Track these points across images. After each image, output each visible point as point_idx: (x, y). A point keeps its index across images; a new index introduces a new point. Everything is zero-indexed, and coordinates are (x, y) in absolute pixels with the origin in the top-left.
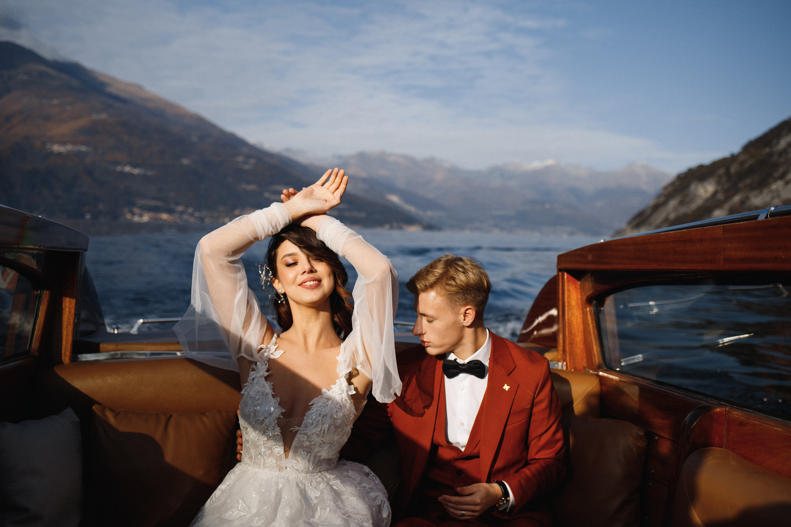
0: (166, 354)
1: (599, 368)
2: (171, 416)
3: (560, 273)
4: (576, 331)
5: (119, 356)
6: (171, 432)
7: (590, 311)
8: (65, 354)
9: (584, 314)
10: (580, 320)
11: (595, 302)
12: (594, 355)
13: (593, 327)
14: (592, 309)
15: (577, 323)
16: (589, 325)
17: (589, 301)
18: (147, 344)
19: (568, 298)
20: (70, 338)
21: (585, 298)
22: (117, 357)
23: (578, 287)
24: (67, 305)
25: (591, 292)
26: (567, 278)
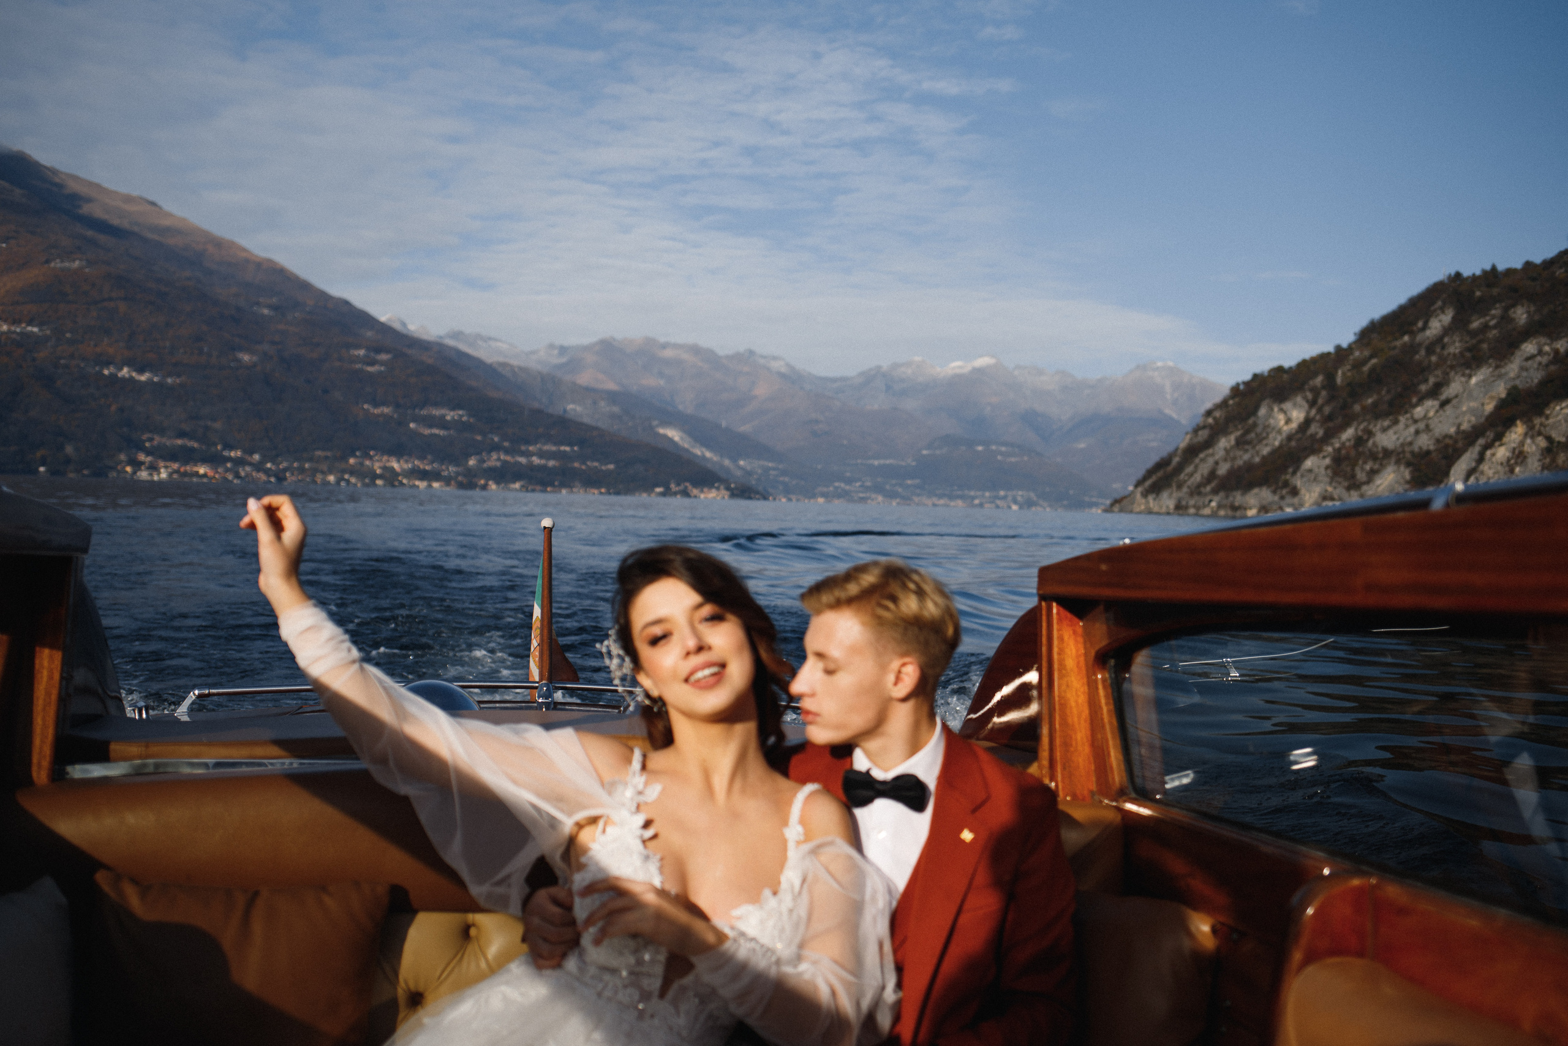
0: (247, 764)
1: (1122, 794)
2: (256, 894)
3: (1043, 604)
4: (1076, 719)
5: (151, 769)
6: (258, 927)
7: (1104, 680)
8: (39, 763)
9: (1092, 685)
10: (1082, 699)
11: (1112, 662)
12: (1111, 768)
13: (1109, 711)
14: (1107, 675)
15: (1077, 702)
16: (1101, 708)
17: (1101, 659)
18: (210, 744)
19: (1059, 654)
20: (51, 732)
21: (1093, 653)
22: (147, 770)
23: (1080, 631)
24: (46, 663)
25: (1104, 643)
26: (1058, 613)
